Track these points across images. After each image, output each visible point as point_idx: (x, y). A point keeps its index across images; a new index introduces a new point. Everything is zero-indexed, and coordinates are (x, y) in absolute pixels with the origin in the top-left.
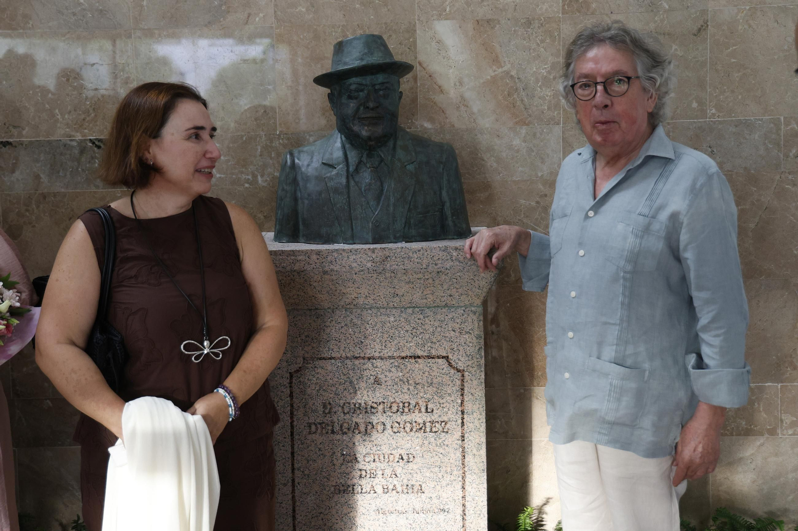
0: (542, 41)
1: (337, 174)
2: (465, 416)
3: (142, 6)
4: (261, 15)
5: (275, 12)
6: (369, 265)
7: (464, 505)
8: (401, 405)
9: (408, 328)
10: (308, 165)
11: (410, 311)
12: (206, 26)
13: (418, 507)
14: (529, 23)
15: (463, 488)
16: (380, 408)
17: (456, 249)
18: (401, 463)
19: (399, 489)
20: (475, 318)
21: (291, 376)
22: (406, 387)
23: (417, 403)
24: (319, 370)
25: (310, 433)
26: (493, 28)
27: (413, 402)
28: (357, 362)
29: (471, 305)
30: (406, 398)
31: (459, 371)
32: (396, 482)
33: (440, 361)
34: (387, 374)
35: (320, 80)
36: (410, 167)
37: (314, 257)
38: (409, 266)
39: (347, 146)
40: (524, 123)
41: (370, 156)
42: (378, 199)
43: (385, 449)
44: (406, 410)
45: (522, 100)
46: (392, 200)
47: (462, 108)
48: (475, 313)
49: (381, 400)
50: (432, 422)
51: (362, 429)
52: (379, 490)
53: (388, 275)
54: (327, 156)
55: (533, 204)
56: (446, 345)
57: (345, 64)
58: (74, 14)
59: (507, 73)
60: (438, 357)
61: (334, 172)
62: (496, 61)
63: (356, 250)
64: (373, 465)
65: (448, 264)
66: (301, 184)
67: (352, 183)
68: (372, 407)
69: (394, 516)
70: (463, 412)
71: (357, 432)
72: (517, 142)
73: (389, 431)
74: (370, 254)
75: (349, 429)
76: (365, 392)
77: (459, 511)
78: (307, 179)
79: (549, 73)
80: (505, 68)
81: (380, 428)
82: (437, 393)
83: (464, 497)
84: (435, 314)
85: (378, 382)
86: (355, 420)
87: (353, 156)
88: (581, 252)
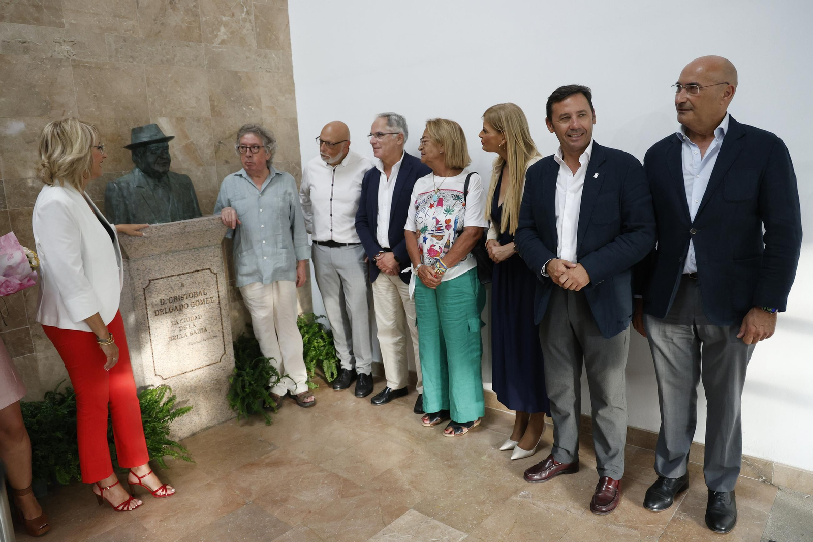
0: (205, 128)
1: (146, 190)
2: (219, 293)
4: (71, 112)
5: (78, 110)
6: (179, 230)
7: (223, 332)
8: (194, 294)
9: (193, 258)
10: (128, 188)
11: (193, 250)
12: (39, 116)
14: (198, 120)
15: (222, 325)
16: (185, 297)
17: (213, 219)
18: (196, 320)
19: (197, 332)
20: (219, 249)
21: (144, 290)
22: (195, 285)
23: (200, 292)
24: (157, 285)
25: (156, 315)
26: (184, 121)
27: (198, 292)
28: (173, 278)
29: (217, 244)
30: (195, 290)
31: (215, 274)
32: (195, 329)
33: (207, 271)
34: (186, 281)
35: (128, 146)
36: (177, 186)
37: (154, 230)
38: (195, 229)
39: (147, 177)
40: (200, 165)
41: (159, 181)
42: (168, 201)
43: (189, 316)
44: (196, 296)
45: (199, 155)
46: (175, 201)
48: (218, 247)
49: (185, 293)
50: (207, 299)
51: (178, 308)
52: (188, 334)
53: (186, 234)
54: (136, 183)
55: (208, 201)
56: (209, 263)
57: (146, 138)
59: (192, 142)
60: (206, 269)
61: (144, 189)
62: (186, 137)
63: (172, 224)
64: (185, 324)
65: (210, 227)
66: (127, 197)
67: (155, 195)
68: (182, 297)
69: (197, 344)
70: (218, 292)
71: (176, 310)
72: (199, 174)
73: (190, 307)
74: (178, 225)
75: (173, 310)
76: (178, 291)
77: (221, 335)
78: (129, 194)
79: (209, 142)
80: (191, 140)
81: (186, 306)
82: (207, 285)
83: (222, 329)
84: (203, 250)
85: (183, 285)
86: (175, 305)
87: (151, 181)
88: (261, 210)
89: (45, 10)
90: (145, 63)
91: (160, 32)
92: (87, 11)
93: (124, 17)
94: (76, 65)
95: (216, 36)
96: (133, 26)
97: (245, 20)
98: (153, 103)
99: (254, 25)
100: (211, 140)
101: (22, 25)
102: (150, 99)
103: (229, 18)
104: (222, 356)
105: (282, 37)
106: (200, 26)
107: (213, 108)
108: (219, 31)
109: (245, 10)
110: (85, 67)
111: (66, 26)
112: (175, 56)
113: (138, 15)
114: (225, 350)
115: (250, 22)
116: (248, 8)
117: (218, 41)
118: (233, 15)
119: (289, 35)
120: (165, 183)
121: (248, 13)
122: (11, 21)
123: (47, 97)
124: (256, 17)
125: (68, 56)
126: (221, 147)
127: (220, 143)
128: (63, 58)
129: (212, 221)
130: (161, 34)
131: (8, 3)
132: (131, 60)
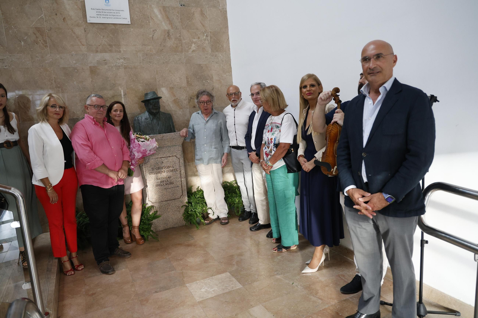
0: (183, 92)
1: (149, 121)
3: (94, 86)
6: (160, 138)
7: (182, 185)
8: (168, 167)
9: (168, 151)
10: (141, 119)
11: (168, 147)
12: (110, 90)
13: (173, 187)
14: (181, 88)
15: (181, 181)
16: (164, 168)
18: (169, 178)
19: (169, 184)
20: (181, 147)
22: (168, 163)
24: (150, 162)
25: (149, 175)
26: (173, 89)
27: (170, 166)
28: (158, 159)
29: (180, 145)
30: (169, 165)
31: (178, 158)
32: (168, 182)
33: (175, 157)
35: (142, 102)
36: (163, 118)
38: (168, 138)
39: (150, 115)
40: (181, 108)
42: (158, 125)
43: (165, 176)
45: (181, 104)
46: (161, 125)
47: (169, 106)
49: (163, 166)
50: (174, 169)
52: (165, 184)
54: (145, 117)
56: (175, 153)
57: (149, 97)
58: (78, 88)
59: (177, 98)
61: (148, 120)
62: (174, 96)
64: (163, 180)
65: (175, 137)
66: (141, 123)
67: (152, 122)
68: (162, 168)
69: (168, 189)
70: (180, 167)
71: (159, 173)
73: (166, 172)
76: (160, 165)
77: (181, 187)
78: (142, 122)
81: (164, 172)
82: (174, 163)
83: (181, 183)
84: (173, 147)
85: (163, 162)
86: (159, 171)
87: (151, 117)
88: (205, 130)
89: (114, 46)
90: (156, 64)
91: (163, 49)
92: (131, 44)
93: (147, 45)
94: (125, 68)
95: (190, 48)
96: (151, 48)
97: (205, 40)
98: (159, 81)
99: (210, 41)
100: (186, 97)
101: (105, 53)
102: (158, 80)
103: (197, 40)
104: (181, 196)
105: (225, 46)
106: (182, 44)
107: (188, 82)
108: (192, 46)
109: (205, 35)
110: (129, 68)
111: (122, 52)
112: (170, 60)
113: (153, 43)
114: (182, 193)
115: (208, 40)
116: (207, 33)
117: (191, 51)
118: (199, 38)
119: (229, 44)
120: (158, 117)
121: (207, 36)
122: (101, 52)
123: (114, 82)
124: (211, 37)
125: (122, 64)
126: (191, 100)
127: (191, 98)
128: (120, 65)
129: (176, 135)
130: (163, 50)
131: (99, 45)
132: (149, 63)
